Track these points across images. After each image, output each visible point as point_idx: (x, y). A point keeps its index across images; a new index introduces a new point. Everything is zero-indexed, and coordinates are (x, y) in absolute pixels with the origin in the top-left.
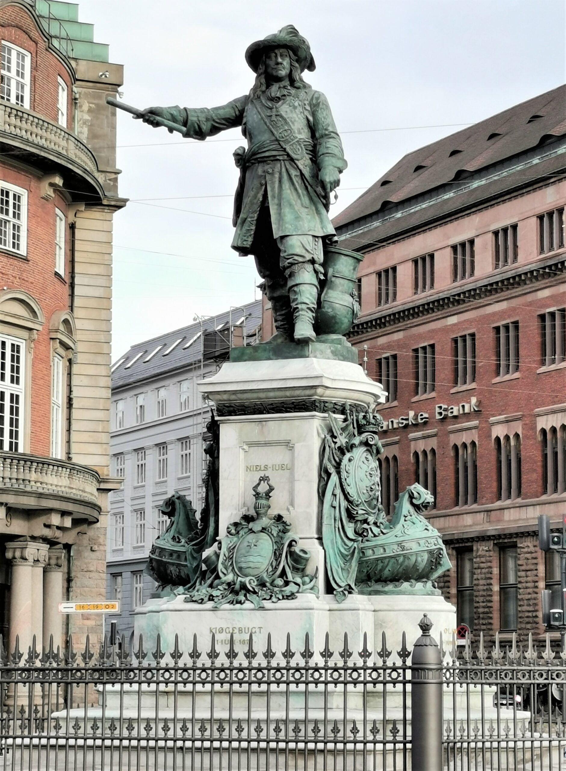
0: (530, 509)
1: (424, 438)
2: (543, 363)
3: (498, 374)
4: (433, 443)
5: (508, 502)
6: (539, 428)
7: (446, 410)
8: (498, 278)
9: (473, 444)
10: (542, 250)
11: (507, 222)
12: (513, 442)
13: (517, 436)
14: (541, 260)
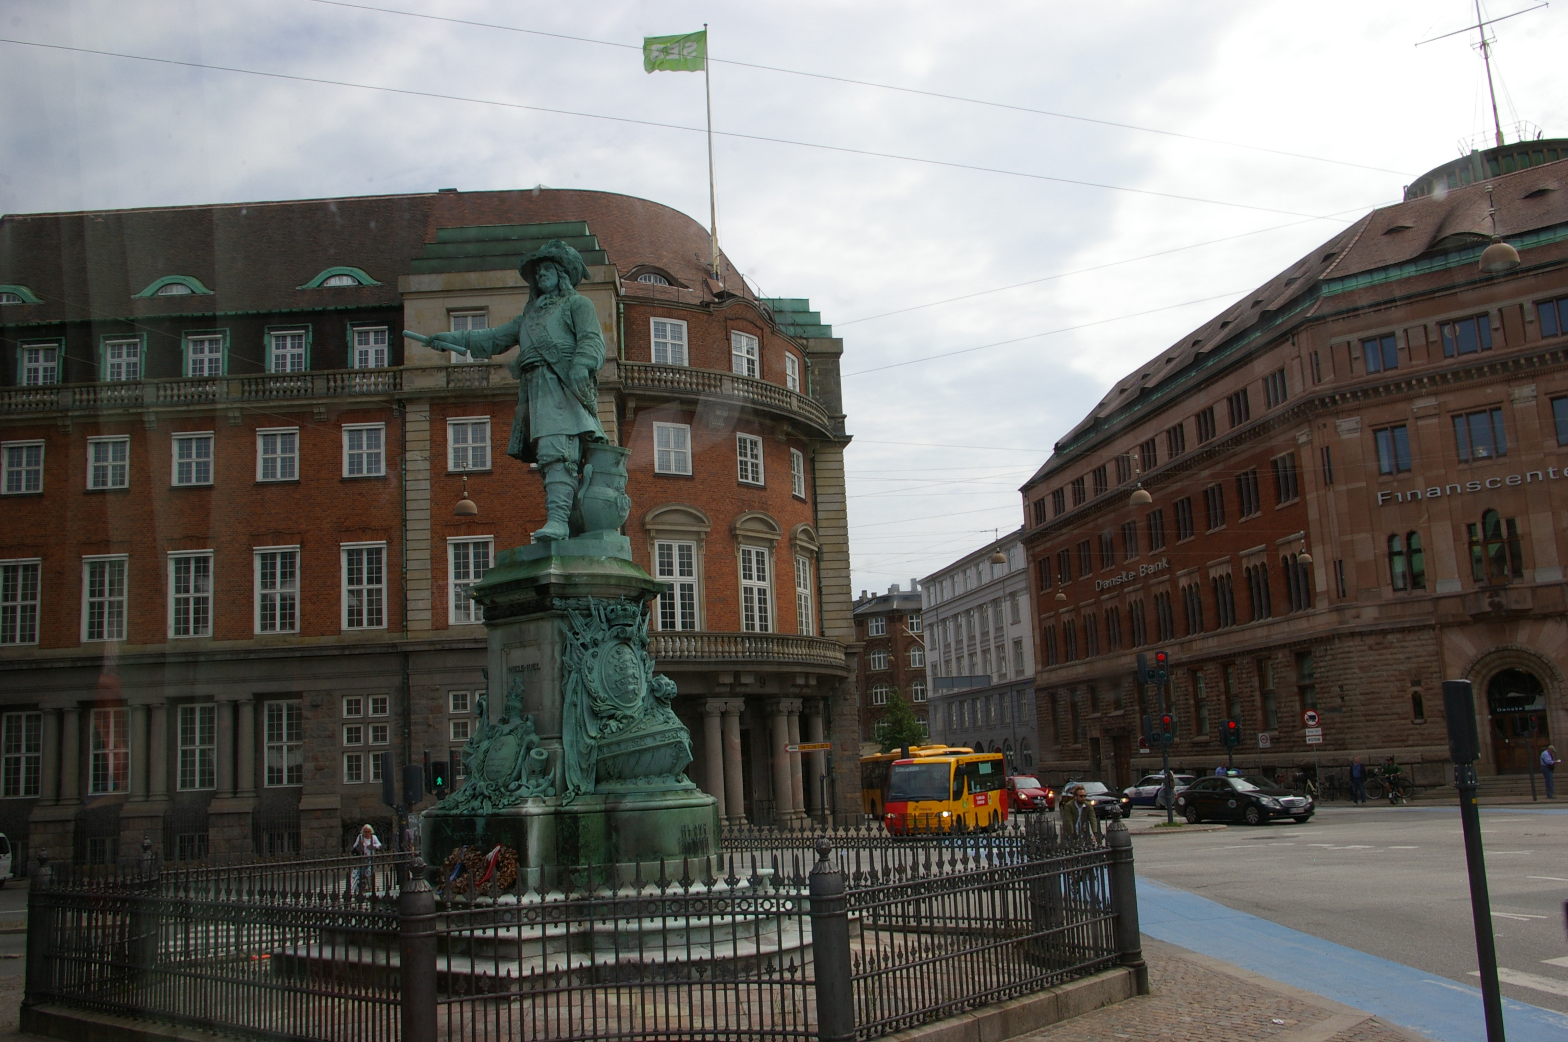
0: (1210, 640)
1: (1134, 591)
2: (1209, 528)
3: (1179, 539)
4: (1141, 595)
5: (1195, 635)
6: (1211, 577)
7: (1147, 569)
8: (1172, 465)
9: (1167, 592)
10: (1201, 441)
11: (1175, 422)
12: (1194, 590)
13: (1196, 584)
14: (1202, 448)
